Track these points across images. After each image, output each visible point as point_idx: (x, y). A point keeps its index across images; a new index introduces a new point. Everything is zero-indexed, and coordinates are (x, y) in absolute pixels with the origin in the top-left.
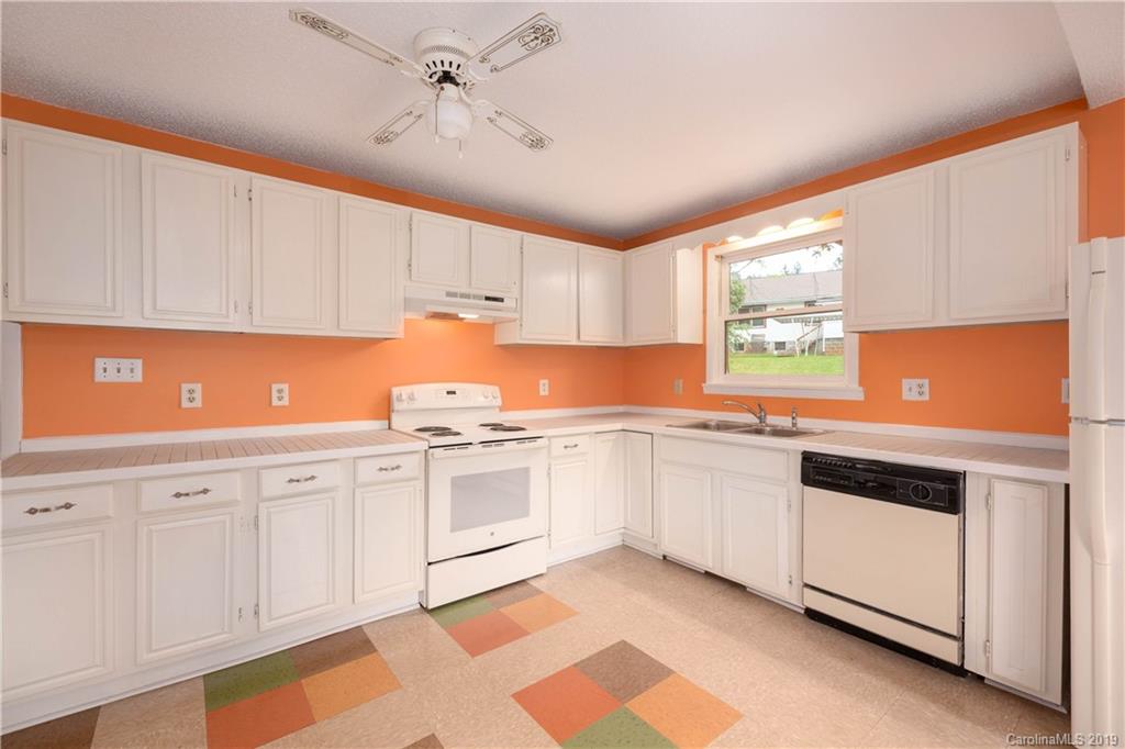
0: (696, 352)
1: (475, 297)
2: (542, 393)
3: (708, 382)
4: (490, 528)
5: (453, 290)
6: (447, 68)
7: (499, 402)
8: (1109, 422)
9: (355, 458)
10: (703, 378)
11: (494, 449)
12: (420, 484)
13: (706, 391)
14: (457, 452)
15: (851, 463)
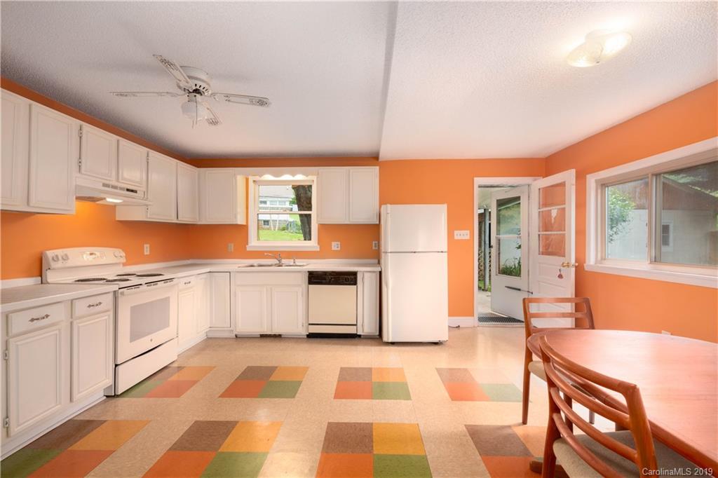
0: (243, 229)
1: (122, 189)
2: (146, 253)
3: (250, 245)
4: (149, 337)
5: (107, 182)
6: (198, 87)
7: (124, 260)
8: (391, 252)
9: (72, 301)
10: (247, 242)
11: (153, 287)
12: (111, 313)
13: (248, 249)
14: (133, 290)
15: (325, 273)
